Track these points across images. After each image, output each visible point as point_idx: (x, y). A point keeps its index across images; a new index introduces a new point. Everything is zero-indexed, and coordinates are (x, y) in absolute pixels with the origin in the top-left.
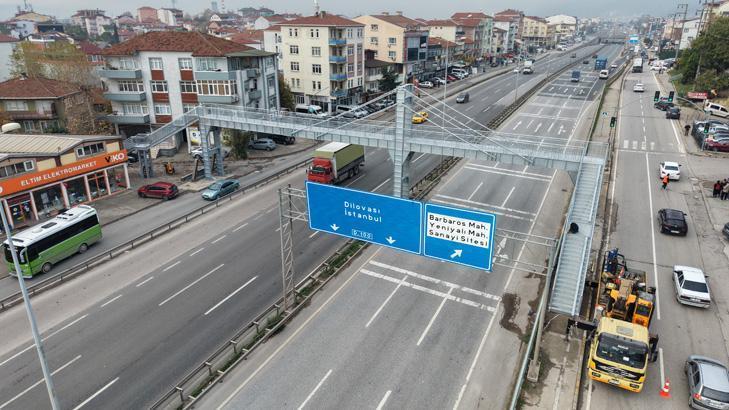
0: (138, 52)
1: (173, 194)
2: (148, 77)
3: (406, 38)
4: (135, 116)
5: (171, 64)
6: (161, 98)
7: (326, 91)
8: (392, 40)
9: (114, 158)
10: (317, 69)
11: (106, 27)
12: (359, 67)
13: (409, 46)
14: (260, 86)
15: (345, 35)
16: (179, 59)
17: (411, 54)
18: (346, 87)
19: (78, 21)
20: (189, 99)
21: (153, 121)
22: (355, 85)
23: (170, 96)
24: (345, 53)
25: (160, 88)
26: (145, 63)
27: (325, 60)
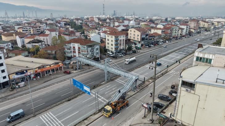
0: (71, 43)
1: (69, 73)
2: (72, 48)
3: (141, 35)
4: (69, 55)
6: (74, 52)
7: (114, 50)
8: (138, 35)
9: (60, 65)
10: (112, 45)
11: (80, 23)
12: (123, 44)
13: (142, 37)
14: (94, 51)
15: (119, 37)
16: (78, 45)
17: (143, 39)
18: (119, 49)
19: (75, 21)
20: (79, 53)
21: (73, 56)
22: (122, 48)
23: (76, 52)
24: (119, 41)
25: (74, 50)
26: (72, 45)
27: (114, 43)
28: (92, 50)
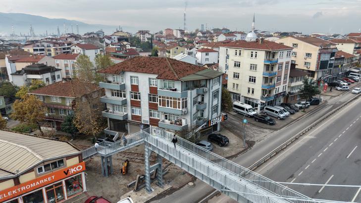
0: (123, 72)
2: (129, 89)
3: (320, 54)
5: (144, 81)
6: (136, 104)
7: (257, 96)
8: (308, 55)
9: (72, 170)
10: (252, 80)
11: (148, 39)
12: (285, 78)
13: (321, 60)
14: (206, 100)
15: (277, 56)
16: (150, 79)
17: (322, 65)
18: (274, 93)
19: (138, 35)
20: (153, 107)
21: (130, 118)
22: (281, 91)
23: (142, 103)
24: (276, 69)
25: (136, 97)
26: (127, 79)
27: (260, 74)
28: (199, 99)
